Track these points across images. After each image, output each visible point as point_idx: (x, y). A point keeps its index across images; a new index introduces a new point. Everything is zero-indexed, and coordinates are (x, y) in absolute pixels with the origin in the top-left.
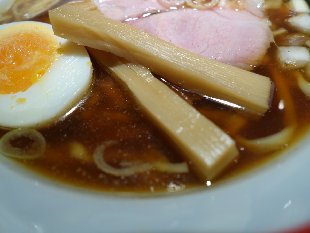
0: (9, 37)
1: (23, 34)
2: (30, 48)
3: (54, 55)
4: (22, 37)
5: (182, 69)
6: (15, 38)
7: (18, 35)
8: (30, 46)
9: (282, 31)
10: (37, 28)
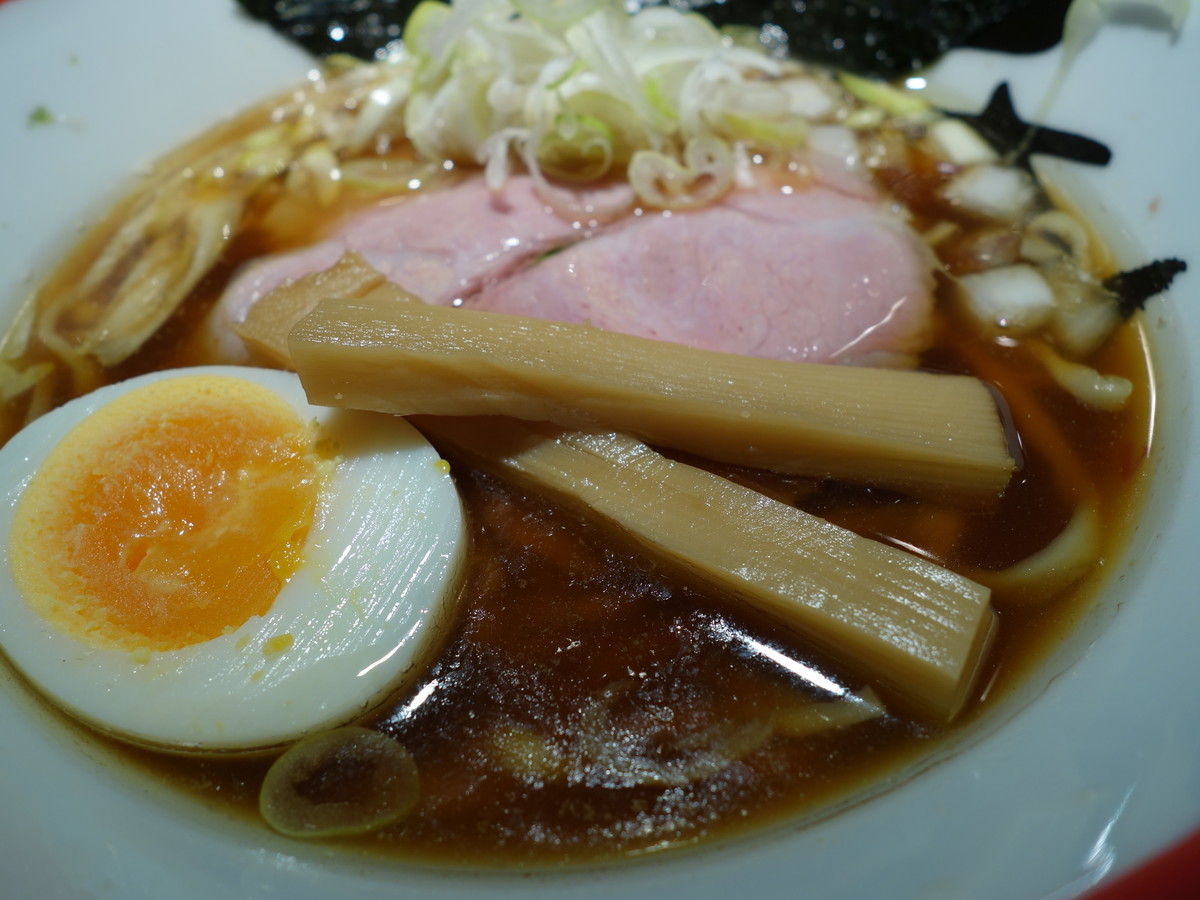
0: (120, 444)
1: (168, 421)
2: (214, 465)
3: (311, 467)
4: (168, 431)
5: (746, 415)
6: (145, 441)
7: (153, 429)
8: (210, 458)
9: (944, 230)
10: (208, 392)
